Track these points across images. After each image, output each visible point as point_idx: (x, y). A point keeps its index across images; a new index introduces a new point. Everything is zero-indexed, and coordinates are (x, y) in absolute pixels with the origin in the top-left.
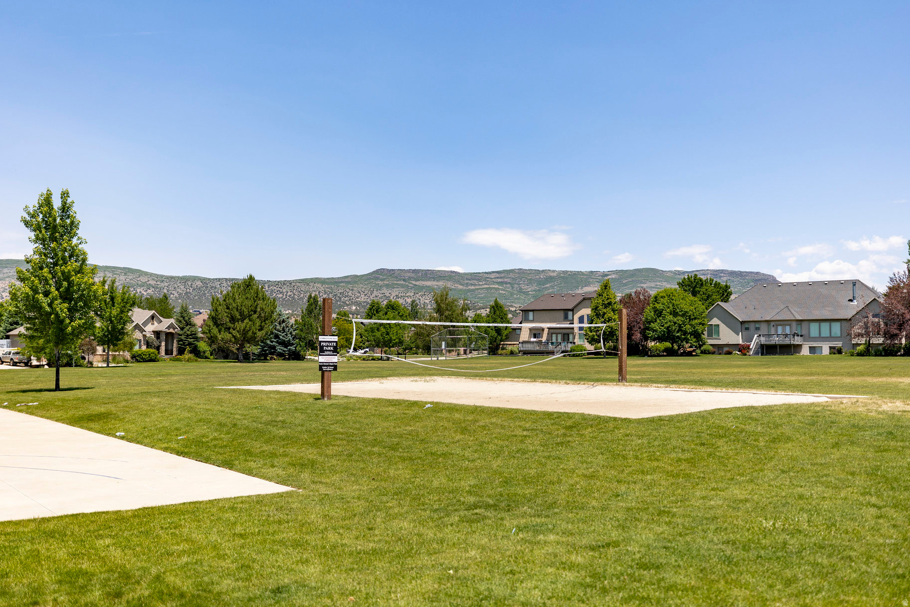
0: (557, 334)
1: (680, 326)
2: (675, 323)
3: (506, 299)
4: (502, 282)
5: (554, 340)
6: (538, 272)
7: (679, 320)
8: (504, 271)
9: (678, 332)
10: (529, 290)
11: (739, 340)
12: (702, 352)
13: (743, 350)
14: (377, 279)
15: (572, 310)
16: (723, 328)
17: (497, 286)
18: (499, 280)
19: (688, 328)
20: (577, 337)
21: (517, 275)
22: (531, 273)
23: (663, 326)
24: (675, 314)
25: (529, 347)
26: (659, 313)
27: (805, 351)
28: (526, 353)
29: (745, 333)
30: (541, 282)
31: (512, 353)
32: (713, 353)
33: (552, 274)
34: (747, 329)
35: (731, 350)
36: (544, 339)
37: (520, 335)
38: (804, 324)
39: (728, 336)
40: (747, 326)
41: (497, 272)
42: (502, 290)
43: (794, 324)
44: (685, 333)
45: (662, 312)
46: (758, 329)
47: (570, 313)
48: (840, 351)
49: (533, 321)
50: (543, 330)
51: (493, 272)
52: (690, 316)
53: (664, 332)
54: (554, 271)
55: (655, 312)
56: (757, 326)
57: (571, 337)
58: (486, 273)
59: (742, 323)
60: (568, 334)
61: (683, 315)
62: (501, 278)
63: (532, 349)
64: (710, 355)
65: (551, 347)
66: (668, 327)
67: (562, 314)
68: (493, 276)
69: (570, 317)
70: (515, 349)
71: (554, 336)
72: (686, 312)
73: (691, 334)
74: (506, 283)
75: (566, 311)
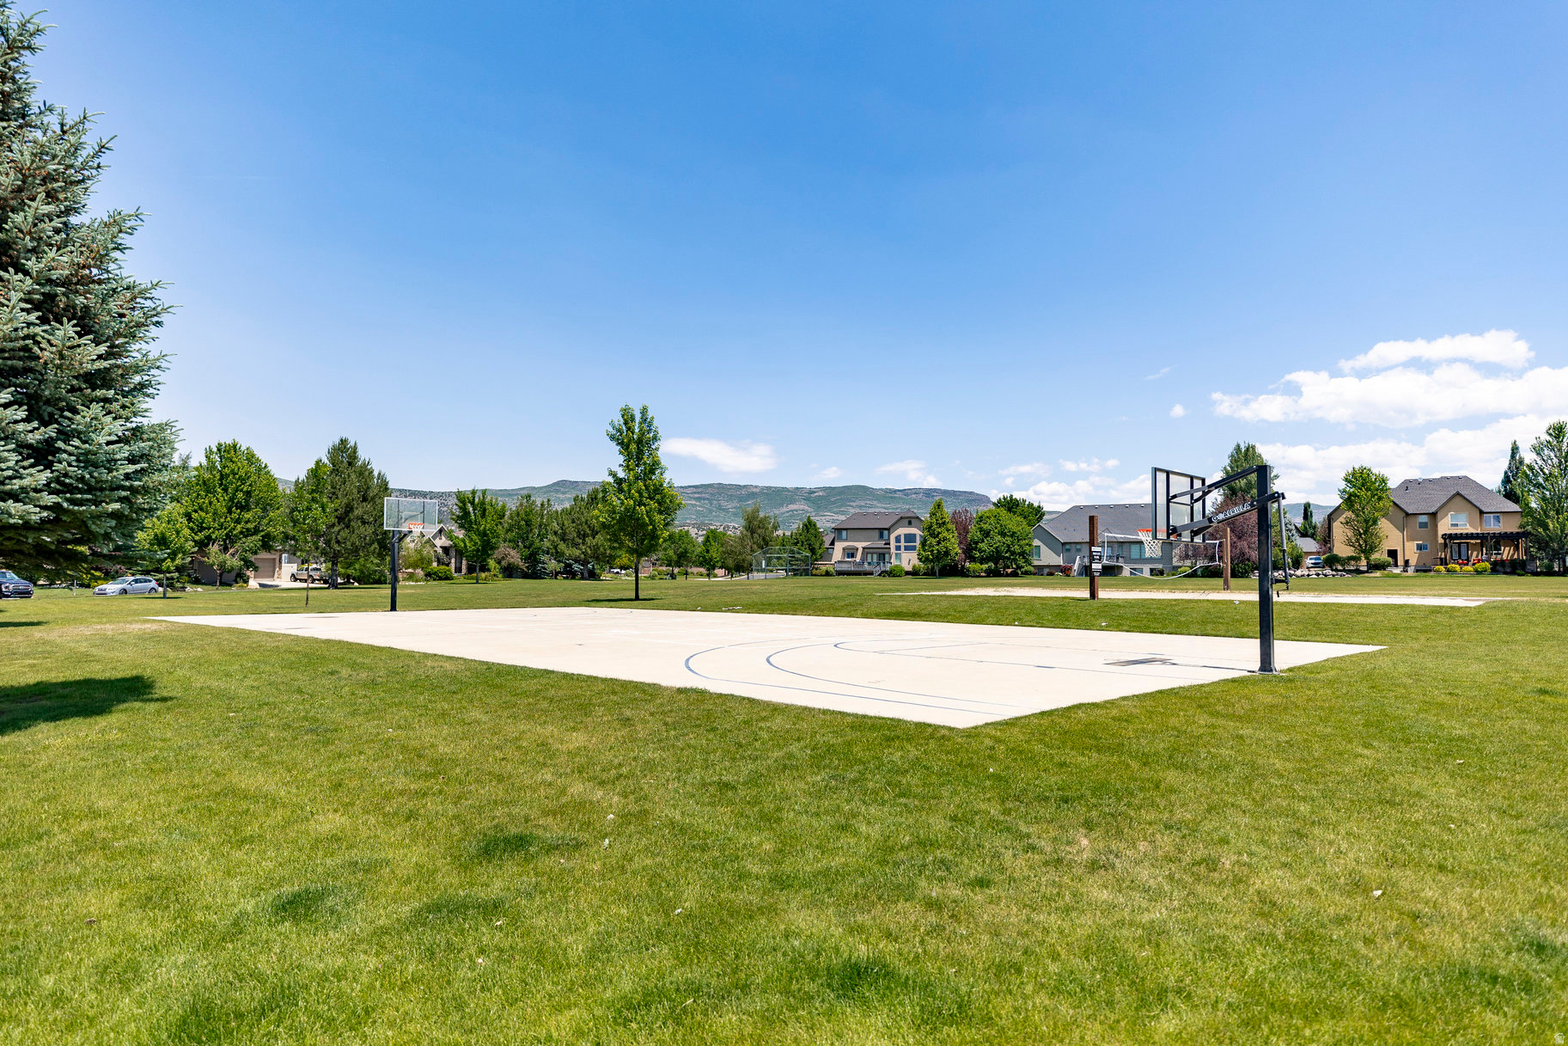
0: (872, 554)
1: (1008, 546)
2: (1004, 543)
3: (704, 516)
4: (699, 498)
5: (869, 560)
6: (739, 487)
7: (1008, 540)
8: (702, 486)
9: (1006, 553)
10: (729, 506)
11: (1059, 561)
12: (1022, 573)
13: (1066, 571)
14: (557, 491)
15: (888, 529)
16: (1044, 549)
17: (694, 502)
18: (697, 496)
19: (1016, 548)
20: (893, 557)
21: (716, 491)
22: (731, 489)
23: (992, 546)
24: (1003, 534)
25: (845, 567)
26: (987, 534)
27: (1126, 572)
28: (840, 573)
29: (1066, 554)
30: (741, 499)
31: (828, 574)
32: (1034, 574)
33: (755, 490)
34: (1068, 550)
35: (1053, 571)
36: (858, 559)
37: (832, 554)
38: (1125, 546)
39: (1048, 557)
40: (1068, 547)
41: (694, 487)
42: (700, 506)
43: (1116, 545)
44: (1013, 553)
45: (989, 532)
46: (1079, 550)
47: (886, 532)
48: (1161, 573)
49: (846, 540)
50: (857, 549)
51: (690, 487)
52: (1018, 537)
53: (993, 551)
54: (756, 487)
55: (980, 532)
56: (1078, 547)
57: (887, 556)
58: (681, 487)
59: (1064, 544)
60: (884, 555)
61: (1012, 536)
62: (698, 493)
63: (846, 569)
64: (1032, 576)
65: (866, 567)
66: (997, 547)
67: (877, 533)
68: (689, 491)
69: (886, 536)
70: (831, 569)
71: (869, 556)
72: (1015, 533)
73: (1020, 554)
74: (704, 499)
75: (881, 530)
